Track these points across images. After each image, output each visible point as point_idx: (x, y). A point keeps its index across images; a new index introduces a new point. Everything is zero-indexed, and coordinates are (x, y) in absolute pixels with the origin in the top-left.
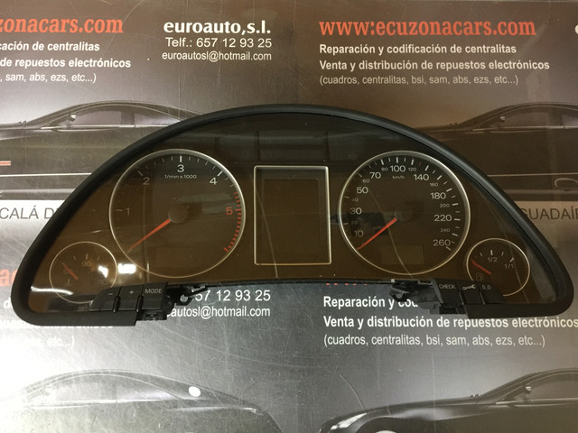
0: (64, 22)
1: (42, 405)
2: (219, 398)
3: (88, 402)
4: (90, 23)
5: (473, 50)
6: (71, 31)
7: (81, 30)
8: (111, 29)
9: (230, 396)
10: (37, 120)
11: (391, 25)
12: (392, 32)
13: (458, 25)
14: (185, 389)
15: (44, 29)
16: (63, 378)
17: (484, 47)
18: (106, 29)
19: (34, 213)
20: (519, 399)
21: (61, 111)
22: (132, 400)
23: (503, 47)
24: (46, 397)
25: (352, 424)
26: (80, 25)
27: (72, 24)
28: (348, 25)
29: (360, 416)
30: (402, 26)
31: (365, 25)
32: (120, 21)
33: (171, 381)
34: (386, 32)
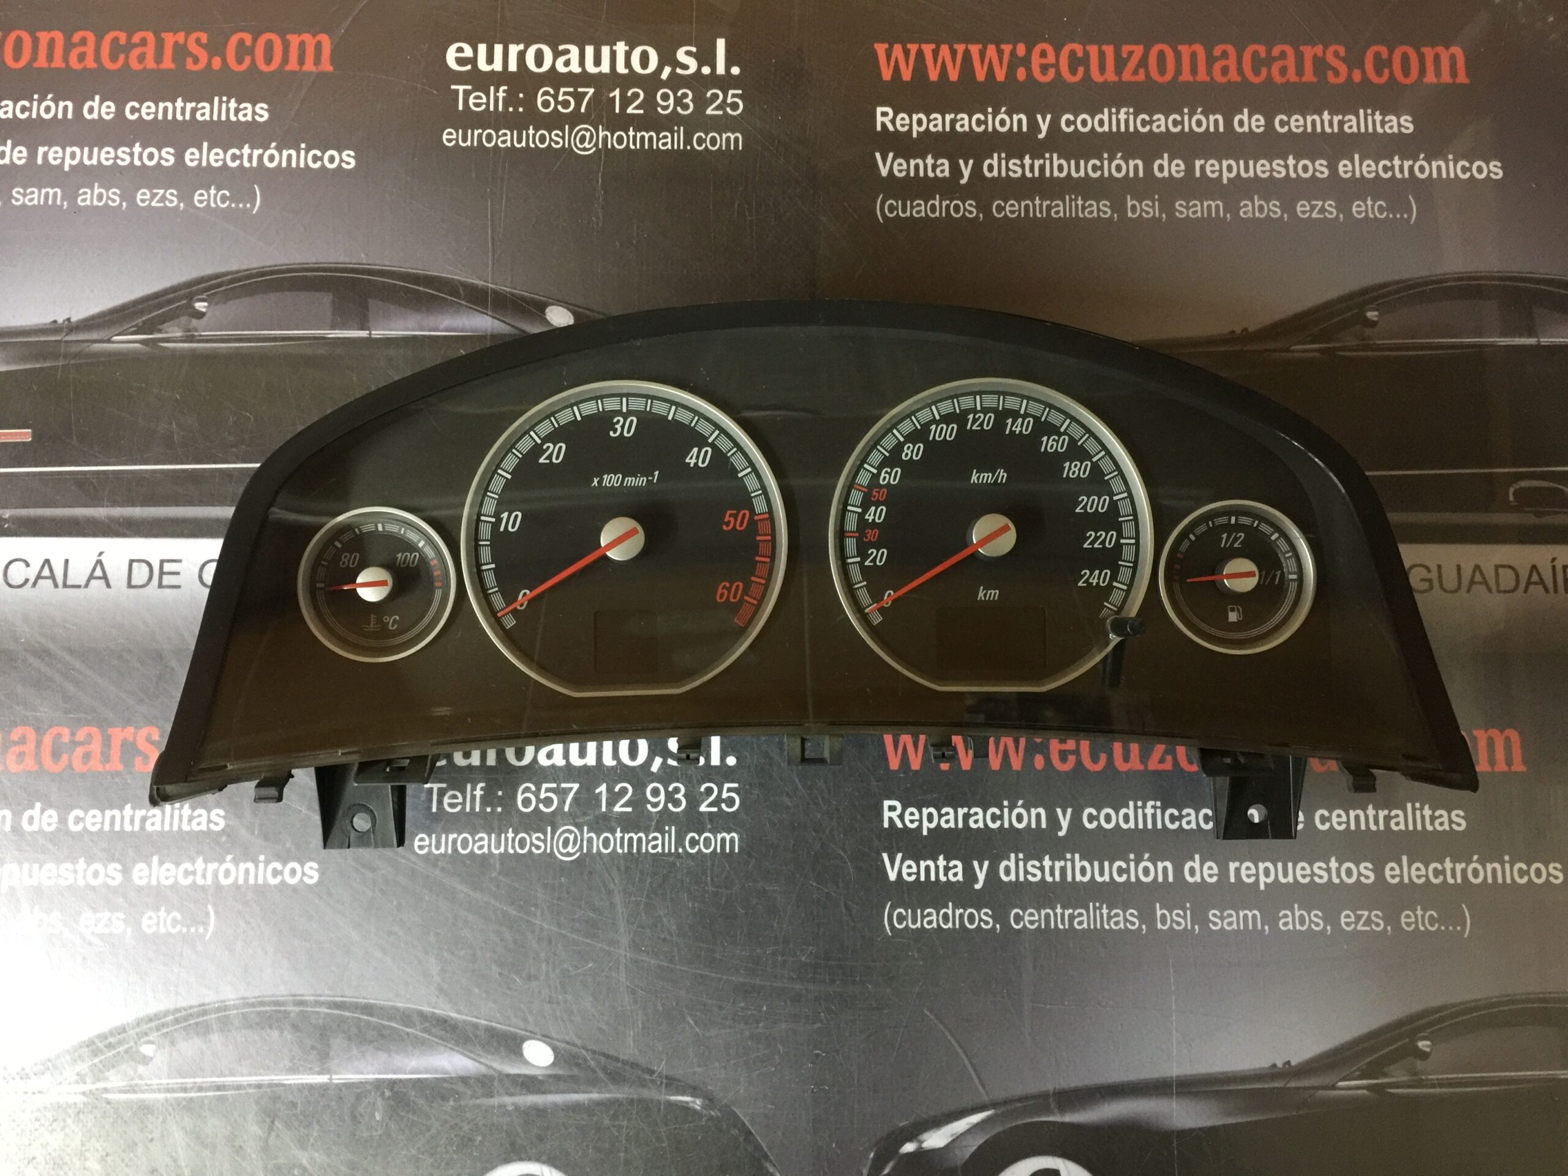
0: (169, 39)
1: (132, 1089)
2: (604, 1069)
3: (254, 1079)
4: (241, 42)
5: (1297, 123)
6: (190, 65)
7: (217, 62)
8: (301, 61)
9: (634, 1065)
10: (102, 315)
11: (1073, 53)
12: (1073, 72)
13: (1255, 54)
14: (512, 1045)
15: (114, 58)
16: (186, 1019)
17: (1326, 116)
18: (285, 60)
19: (99, 572)
20: (1397, 1074)
21: (165, 292)
22: (371, 1077)
23: (1378, 117)
24: (141, 1069)
25: (958, 1139)
26: (216, 48)
27: (192, 46)
28: (954, 53)
29: (976, 1118)
30: (1102, 55)
31: (1000, 53)
32: (325, 39)
33: (475, 1026)
34: (1058, 73)
